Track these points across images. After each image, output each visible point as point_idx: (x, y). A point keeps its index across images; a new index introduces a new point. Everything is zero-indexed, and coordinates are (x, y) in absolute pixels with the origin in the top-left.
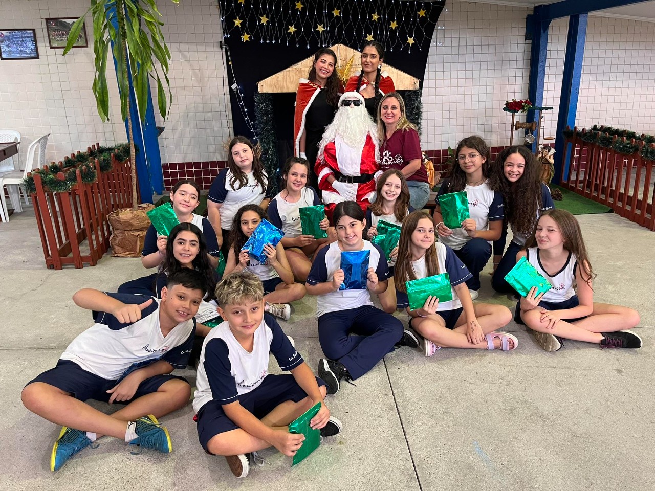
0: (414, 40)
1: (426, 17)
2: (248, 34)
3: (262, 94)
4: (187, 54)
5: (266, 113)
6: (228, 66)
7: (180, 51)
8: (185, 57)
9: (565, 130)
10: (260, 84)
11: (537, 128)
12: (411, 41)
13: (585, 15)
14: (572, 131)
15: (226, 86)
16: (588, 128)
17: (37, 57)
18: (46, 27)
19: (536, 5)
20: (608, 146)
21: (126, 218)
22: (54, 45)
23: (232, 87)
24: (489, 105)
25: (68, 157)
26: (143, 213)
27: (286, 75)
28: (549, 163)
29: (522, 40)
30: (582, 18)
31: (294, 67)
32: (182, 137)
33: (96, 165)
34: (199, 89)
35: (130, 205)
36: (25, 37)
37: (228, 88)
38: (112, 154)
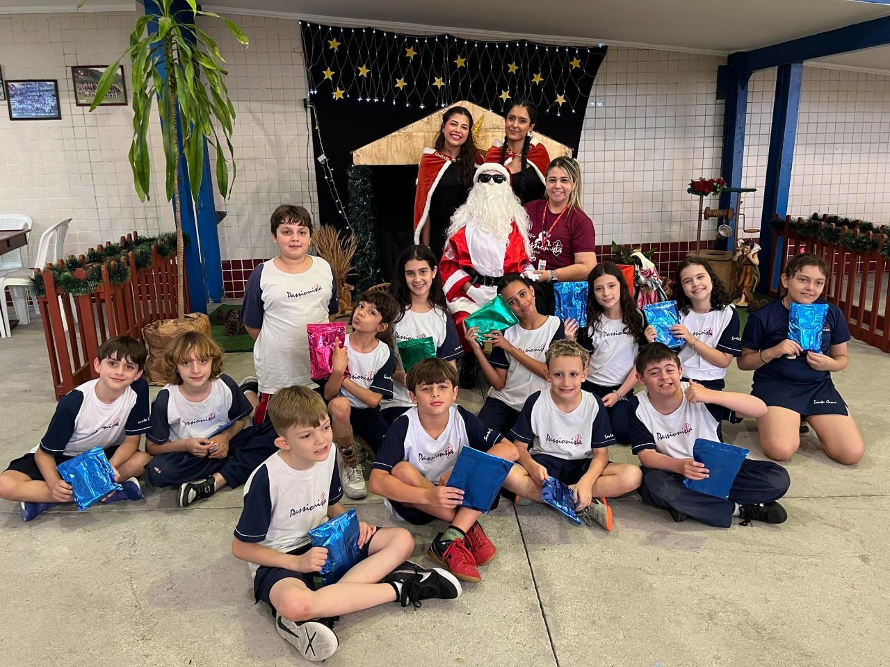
0: (565, 98)
1: (582, 69)
2: (341, 89)
3: (358, 167)
4: (259, 115)
5: (363, 193)
6: (314, 132)
7: (250, 112)
8: (257, 119)
9: (774, 219)
10: (355, 154)
11: (734, 217)
12: (560, 100)
13: (799, 65)
14: (783, 221)
15: (310, 158)
16: (806, 218)
17: (59, 118)
18: (71, 76)
19: (731, 52)
20: (834, 241)
21: (168, 333)
22: (81, 102)
23: (318, 159)
24: (667, 186)
25: (92, 249)
26: (191, 326)
27: (391, 142)
28: (752, 264)
29: (712, 99)
30: (794, 69)
31: (402, 131)
32: (249, 225)
33: (130, 260)
34: (274, 162)
35: (174, 316)
36: (44, 91)
37: (313, 160)
38: (153, 246)
